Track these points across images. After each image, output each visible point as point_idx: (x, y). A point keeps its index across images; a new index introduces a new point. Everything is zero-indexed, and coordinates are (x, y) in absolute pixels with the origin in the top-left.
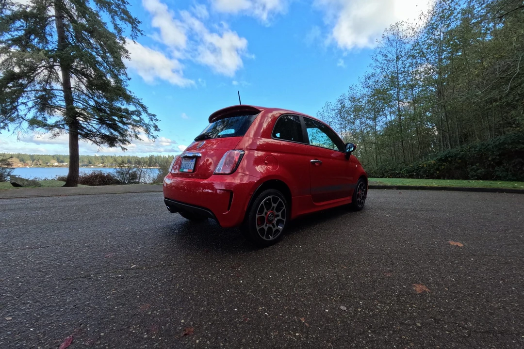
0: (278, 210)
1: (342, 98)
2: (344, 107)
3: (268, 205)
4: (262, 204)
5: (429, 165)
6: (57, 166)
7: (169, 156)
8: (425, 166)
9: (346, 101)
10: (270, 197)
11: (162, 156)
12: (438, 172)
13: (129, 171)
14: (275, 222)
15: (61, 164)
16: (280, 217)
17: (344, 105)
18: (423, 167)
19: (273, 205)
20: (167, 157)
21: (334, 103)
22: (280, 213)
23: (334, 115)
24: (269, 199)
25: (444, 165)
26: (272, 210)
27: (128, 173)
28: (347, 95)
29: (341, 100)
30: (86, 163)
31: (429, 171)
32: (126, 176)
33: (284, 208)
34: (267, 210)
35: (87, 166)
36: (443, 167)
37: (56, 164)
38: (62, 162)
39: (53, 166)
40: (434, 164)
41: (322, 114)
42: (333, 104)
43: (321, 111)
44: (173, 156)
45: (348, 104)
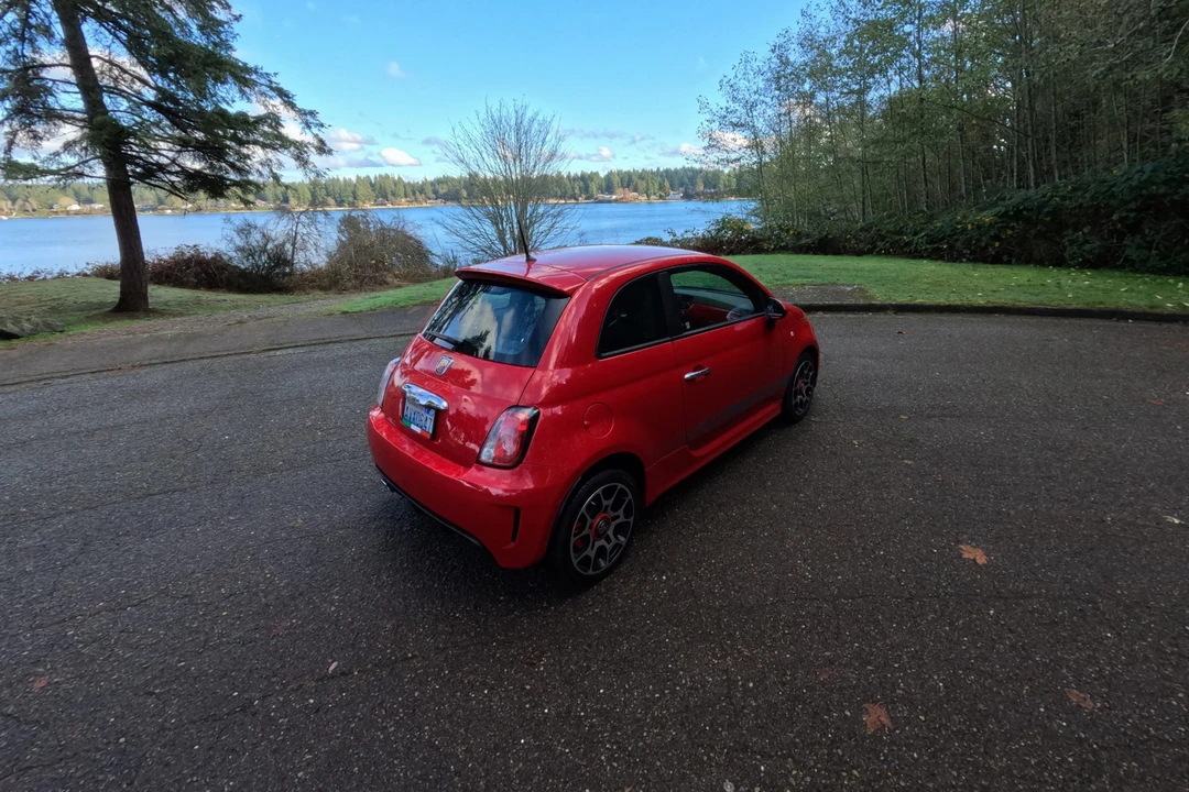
0: (615, 507)
1: (782, 40)
2: (785, 62)
3: (595, 510)
4: (583, 514)
5: (979, 227)
6: (77, 213)
7: (358, 178)
8: (969, 227)
9: (793, 47)
10: (599, 491)
11: (341, 179)
12: (997, 244)
13: (266, 245)
14: (610, 533)
15: (87, 207)
16: (622, 519)
17: (787, 59)
18: (964, 230)
19: (605, 503)
20: (354, 179)
21: (763, 54)
22: (621, 512)
23: (761, 85)
24: (598, 496)
25: (1013, 228)
26: (605, 511)
27: (264, 250)
28: (795, 30)
29: (780, 46)
30: (151, 203)
31: (978, 240)
32: (260, 256)
33: (630, 496)
34: (593, 517)
35: (154, 209)
36: (1010, 232)
37: (76, 207)
38: (90, 201)
39: (68, 213)
40: (991, 225)
41: (732, 82)
42: (760, 58)
43: (731, 75)
44: (368, 177)
45: (796, 56)
